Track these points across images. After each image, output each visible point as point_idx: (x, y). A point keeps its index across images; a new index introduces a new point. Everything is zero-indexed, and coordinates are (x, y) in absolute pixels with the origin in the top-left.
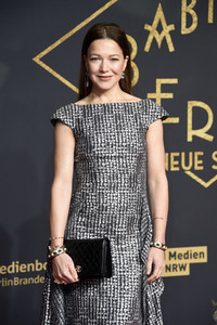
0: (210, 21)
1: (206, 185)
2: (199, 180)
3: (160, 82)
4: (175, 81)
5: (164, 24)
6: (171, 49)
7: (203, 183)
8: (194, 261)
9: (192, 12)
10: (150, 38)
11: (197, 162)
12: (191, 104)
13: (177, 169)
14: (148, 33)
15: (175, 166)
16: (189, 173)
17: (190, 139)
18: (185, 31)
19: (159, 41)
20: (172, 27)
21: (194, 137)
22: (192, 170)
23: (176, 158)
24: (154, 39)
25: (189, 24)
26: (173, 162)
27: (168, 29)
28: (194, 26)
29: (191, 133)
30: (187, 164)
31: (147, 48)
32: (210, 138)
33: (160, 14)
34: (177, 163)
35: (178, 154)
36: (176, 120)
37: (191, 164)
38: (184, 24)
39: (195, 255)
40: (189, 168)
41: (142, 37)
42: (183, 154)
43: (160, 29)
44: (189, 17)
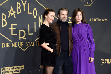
0: (24, 11)
1: (24, 50)
2: (22, 49)
3: (12, 25)
4: (16, 25)
5: (13, 11)
6: (15, 17)
7: (23, 50)
8: (21, 69)
9: (20, 9)
10: (10, 14)
11: (22, 45)
12: (20, 31)
13: (17, 46)
14: (9, 13)
15: (16, 46)
16: (20, 47)
17: (20, 39)
18: (18, 13)
19: (12, 15)
20: (15, 12)
21: (21, 38)
22: (21, 47)
23: (16, 44)
24: (11, 15)
25: (19, 11)
26: (16, 45)
27: (14, 12)
28: (20, 12)
29: (20, 38)
30: (19, 45)
31: (9, 17)
32: (25, 39)
33: (12, 9)
34: (17, 45)
35: (17, 43)
36: (16, 34)
37: (20, 45)
38: (18, 11)
39: (21, 68)
40: (20, 46)
41: (7, 14)
42: (18, 43)
43: (12, 12)
44: (19, 10)
